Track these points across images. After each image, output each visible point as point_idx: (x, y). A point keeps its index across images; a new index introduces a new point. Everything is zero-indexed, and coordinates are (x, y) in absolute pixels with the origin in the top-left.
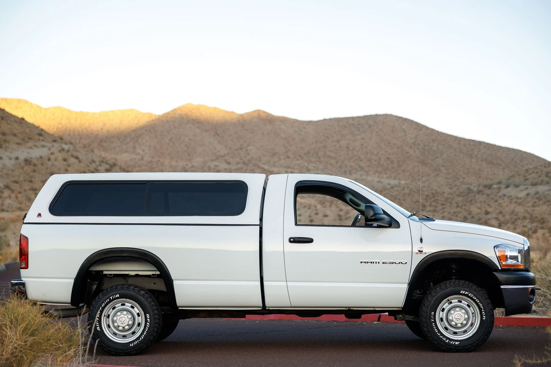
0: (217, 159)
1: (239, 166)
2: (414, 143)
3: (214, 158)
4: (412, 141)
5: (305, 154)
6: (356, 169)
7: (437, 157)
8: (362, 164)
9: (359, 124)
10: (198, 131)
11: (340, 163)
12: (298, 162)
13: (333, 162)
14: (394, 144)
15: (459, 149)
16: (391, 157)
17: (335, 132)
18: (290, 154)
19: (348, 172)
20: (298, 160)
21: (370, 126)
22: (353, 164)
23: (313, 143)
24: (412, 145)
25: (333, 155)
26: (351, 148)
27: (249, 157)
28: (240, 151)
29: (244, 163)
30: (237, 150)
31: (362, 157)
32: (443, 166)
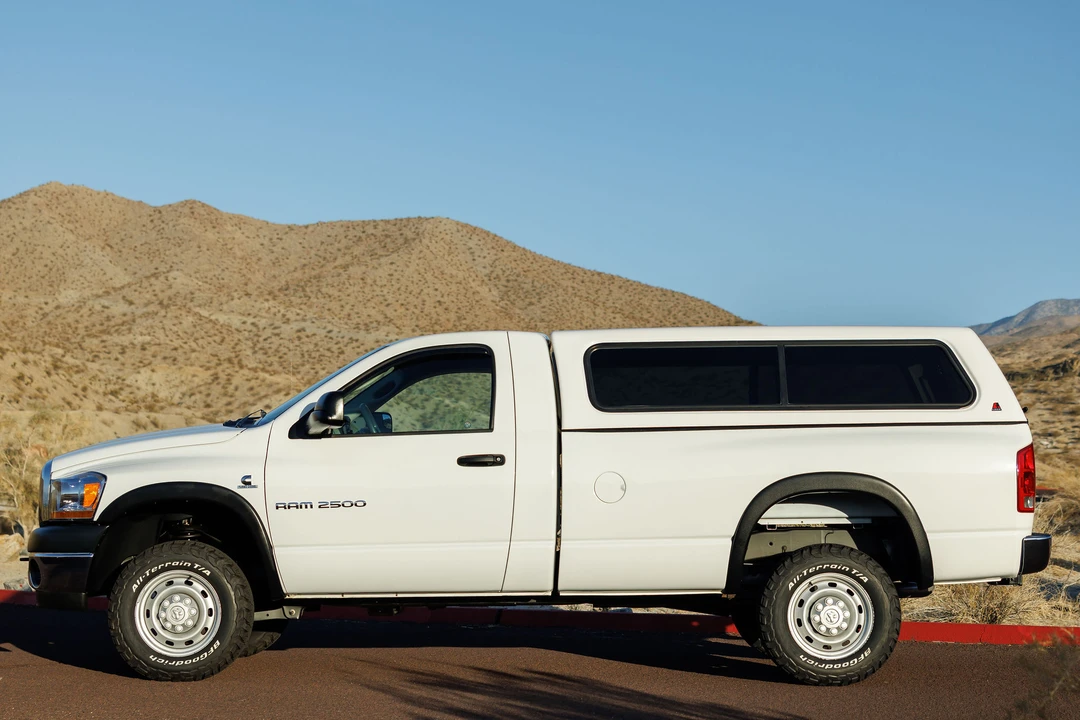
0: (108, 293)
1: (151, 308)
2: (488, 276)
3: (100, 292)
4: (487, 271)
5: (280, 290)
6: (378, 322)
7: (531, 304)
8: (390, 312)
9: (387, 236)
10: (71, 237)
11: (347, 308)
12: (266, 305)
13: (335, 306)
14: (452, 276)
15: (573, 288)
16: (445, 299)
17: (339, 250)
18: (250, 288)
19: (363, 327)
20: (267, 300)
21: (406, 241)
22: (373, 312)
23: (295, 270)
24: (486, 279)
25: (334, 292)
26: (369, 281)
27: (170, 293)
28: (153, 280)
29: (161, 303)
30: (147, 278)
31: (390, 298)
32: (542, 320)
